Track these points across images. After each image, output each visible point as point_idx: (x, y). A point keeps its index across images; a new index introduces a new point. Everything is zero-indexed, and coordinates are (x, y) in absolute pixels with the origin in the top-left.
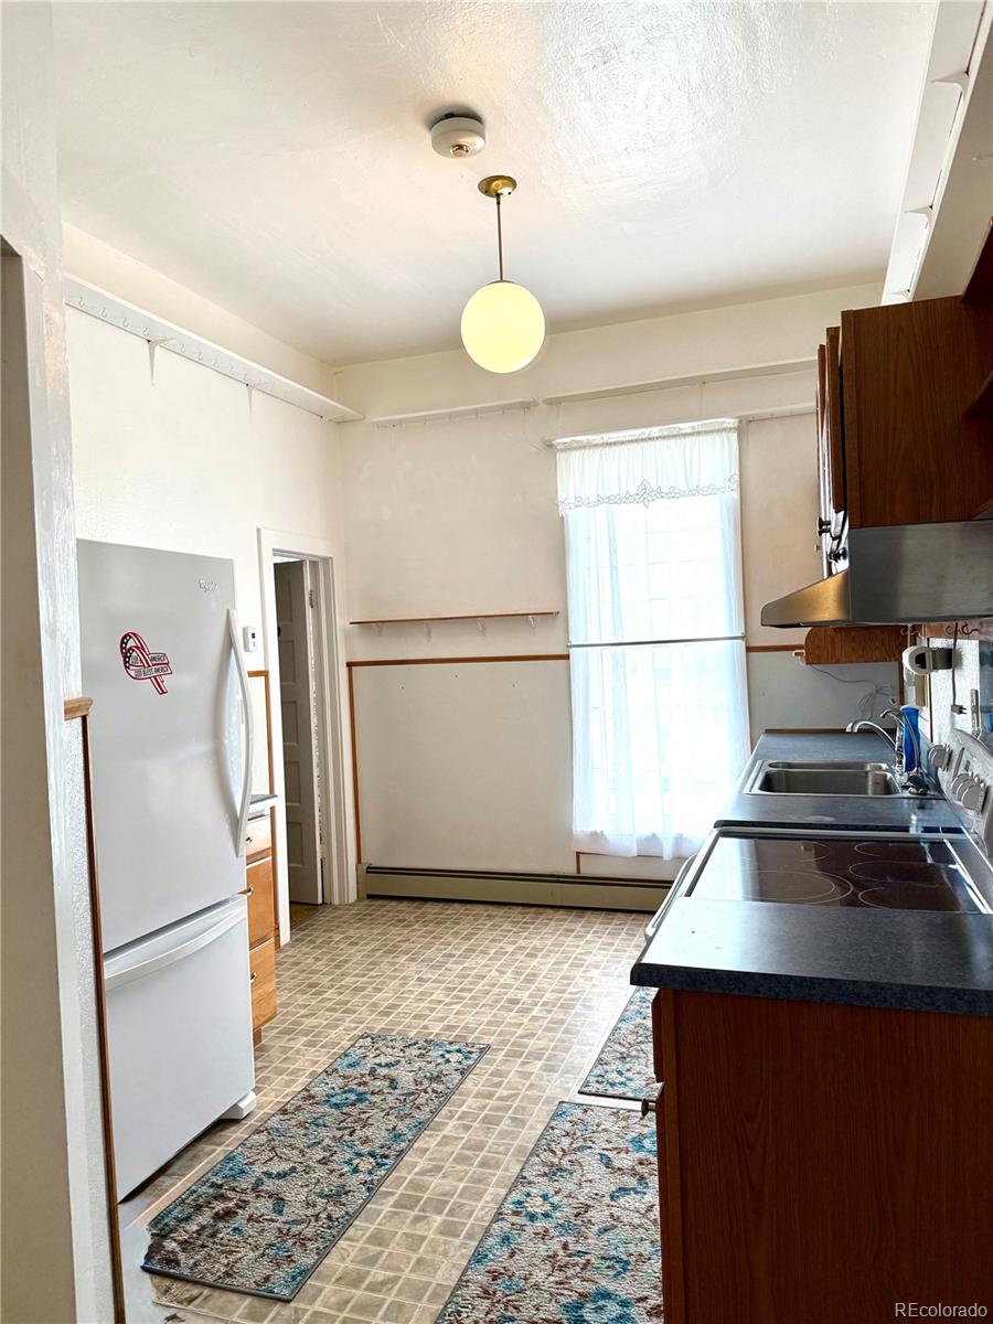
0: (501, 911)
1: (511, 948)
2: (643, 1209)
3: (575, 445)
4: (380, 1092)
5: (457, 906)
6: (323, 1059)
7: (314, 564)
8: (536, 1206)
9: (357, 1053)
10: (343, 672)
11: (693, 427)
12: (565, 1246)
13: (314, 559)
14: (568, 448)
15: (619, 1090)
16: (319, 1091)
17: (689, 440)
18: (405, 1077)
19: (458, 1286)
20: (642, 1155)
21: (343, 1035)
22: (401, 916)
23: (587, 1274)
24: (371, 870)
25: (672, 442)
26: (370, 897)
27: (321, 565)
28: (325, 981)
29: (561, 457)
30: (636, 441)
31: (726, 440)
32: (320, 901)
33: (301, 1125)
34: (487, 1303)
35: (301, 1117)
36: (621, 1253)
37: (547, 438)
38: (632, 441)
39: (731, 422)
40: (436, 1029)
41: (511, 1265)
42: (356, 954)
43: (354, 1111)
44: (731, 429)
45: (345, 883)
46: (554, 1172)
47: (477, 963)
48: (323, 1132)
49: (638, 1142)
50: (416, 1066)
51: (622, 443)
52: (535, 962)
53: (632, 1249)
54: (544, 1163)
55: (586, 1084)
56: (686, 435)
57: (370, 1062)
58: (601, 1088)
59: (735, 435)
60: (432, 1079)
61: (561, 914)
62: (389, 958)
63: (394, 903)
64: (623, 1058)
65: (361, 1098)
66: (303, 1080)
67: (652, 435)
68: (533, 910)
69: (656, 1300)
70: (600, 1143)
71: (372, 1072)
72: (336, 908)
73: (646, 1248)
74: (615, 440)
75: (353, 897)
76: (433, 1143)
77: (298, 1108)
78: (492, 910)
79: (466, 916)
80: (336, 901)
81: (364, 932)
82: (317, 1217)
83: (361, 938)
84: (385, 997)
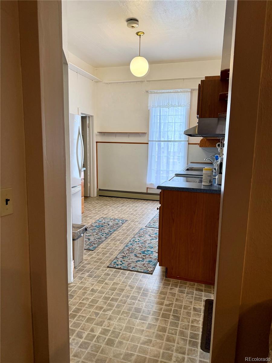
0: (129, 200)
1: (132, 206)
2: (156, 241)
3: (153, 92)
4: (106, 226)
5: (119, 198)
6: (94, 221)
7: (89, 117)
8: (137, 240)
9: (100, 220)
10: (95, 143)
11: (181, 90)
12: (142, 245)
13: (89, 116)
14: (151, 93)
15: (153, 227)
16: (94, 225)
17: (179, 93)
18: (111, 224)
19: (123, 249)
20: (156, 235)
21: (97, 217)
22: (107, 199)
23: (145, 248)
24: (100, 190)
25: (176, 94)
26: (100, 196)
27: (91, 118)
28: (92, 209)
29: (150, 95)
30: (167, 93)
31: (188, 94)
32: (88, 196)
33: (92, 229)
34: (128, 251)
35: (91, 228)
36: (152, 246)
37: (147, 90)
38: (166, 93)
39: (190, 90)
40: (116, 217)
41: (132, 247)
42: (98, 205)
43: (101, 228)
44: (189, 92)
45: (94, 193)
46: (140, 237)
47: (124, 208)
48: (95, 231)
49: (156, 234)
50: (113, 222)
51: (164, 93)
52: (137, 208)
53: (154, 246)
54: (138, 236)
55: (147, 226)
56: (179, 92)
57: (104, 221)
58: (149, 226)
59: (190, 93)
60: (116, 224)
61: (143, 200)
62: (105, 206)
63: (105, 197)
64: (154, 222)
65: (102, 226)
66: (90, 224)
67: (171, 91)
68: (136, 200)
69: (157, 251)
70: (149, 233)
71: (104, 223)
72: (92, 197)
73: (156, 246)
74: (162, 92)
75: (96, 195)
76: (117, 233)
77: (90, 227)
78: (127, 199)
79: (122, 200)
80: (92, 196)
81: (99, 202)
82: (97, 241)
83: (99, 203)
84: (105, 212)
